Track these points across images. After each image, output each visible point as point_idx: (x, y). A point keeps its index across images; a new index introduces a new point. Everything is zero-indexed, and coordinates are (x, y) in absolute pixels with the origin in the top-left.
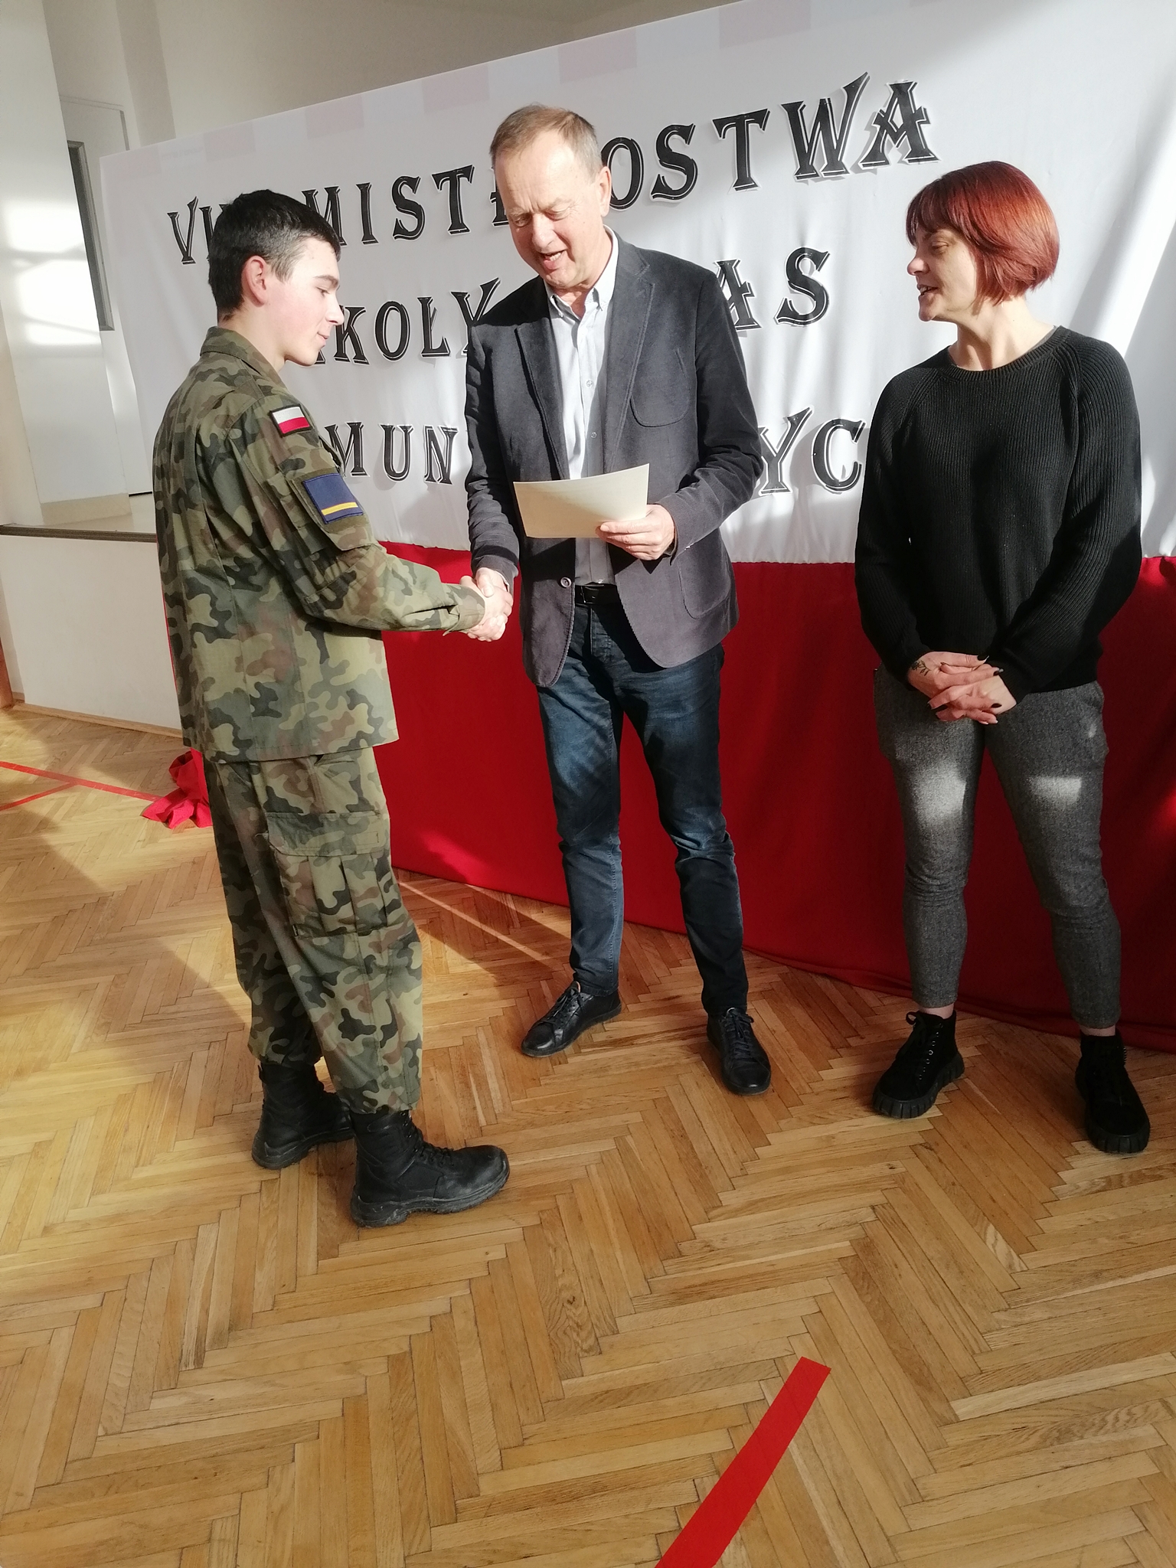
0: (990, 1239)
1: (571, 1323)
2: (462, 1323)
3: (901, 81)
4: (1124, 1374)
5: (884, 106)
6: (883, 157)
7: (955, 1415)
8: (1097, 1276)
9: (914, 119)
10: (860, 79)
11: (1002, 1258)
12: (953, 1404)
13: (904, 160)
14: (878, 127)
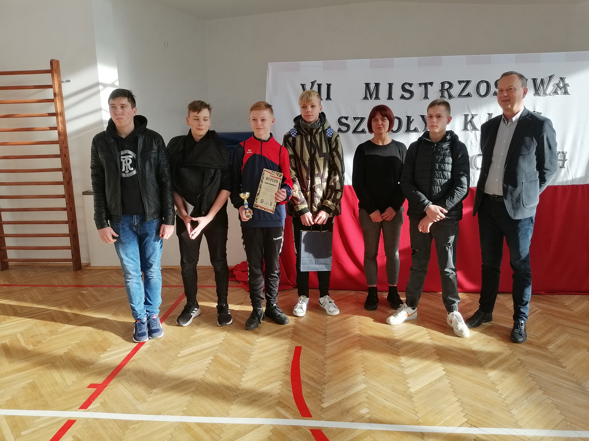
3: (562, 77)
5: (558, 82)
6: (557, 93)
9: (565, 86)
10: (552, 75)
13: (562, 94)
14: (556, 86)
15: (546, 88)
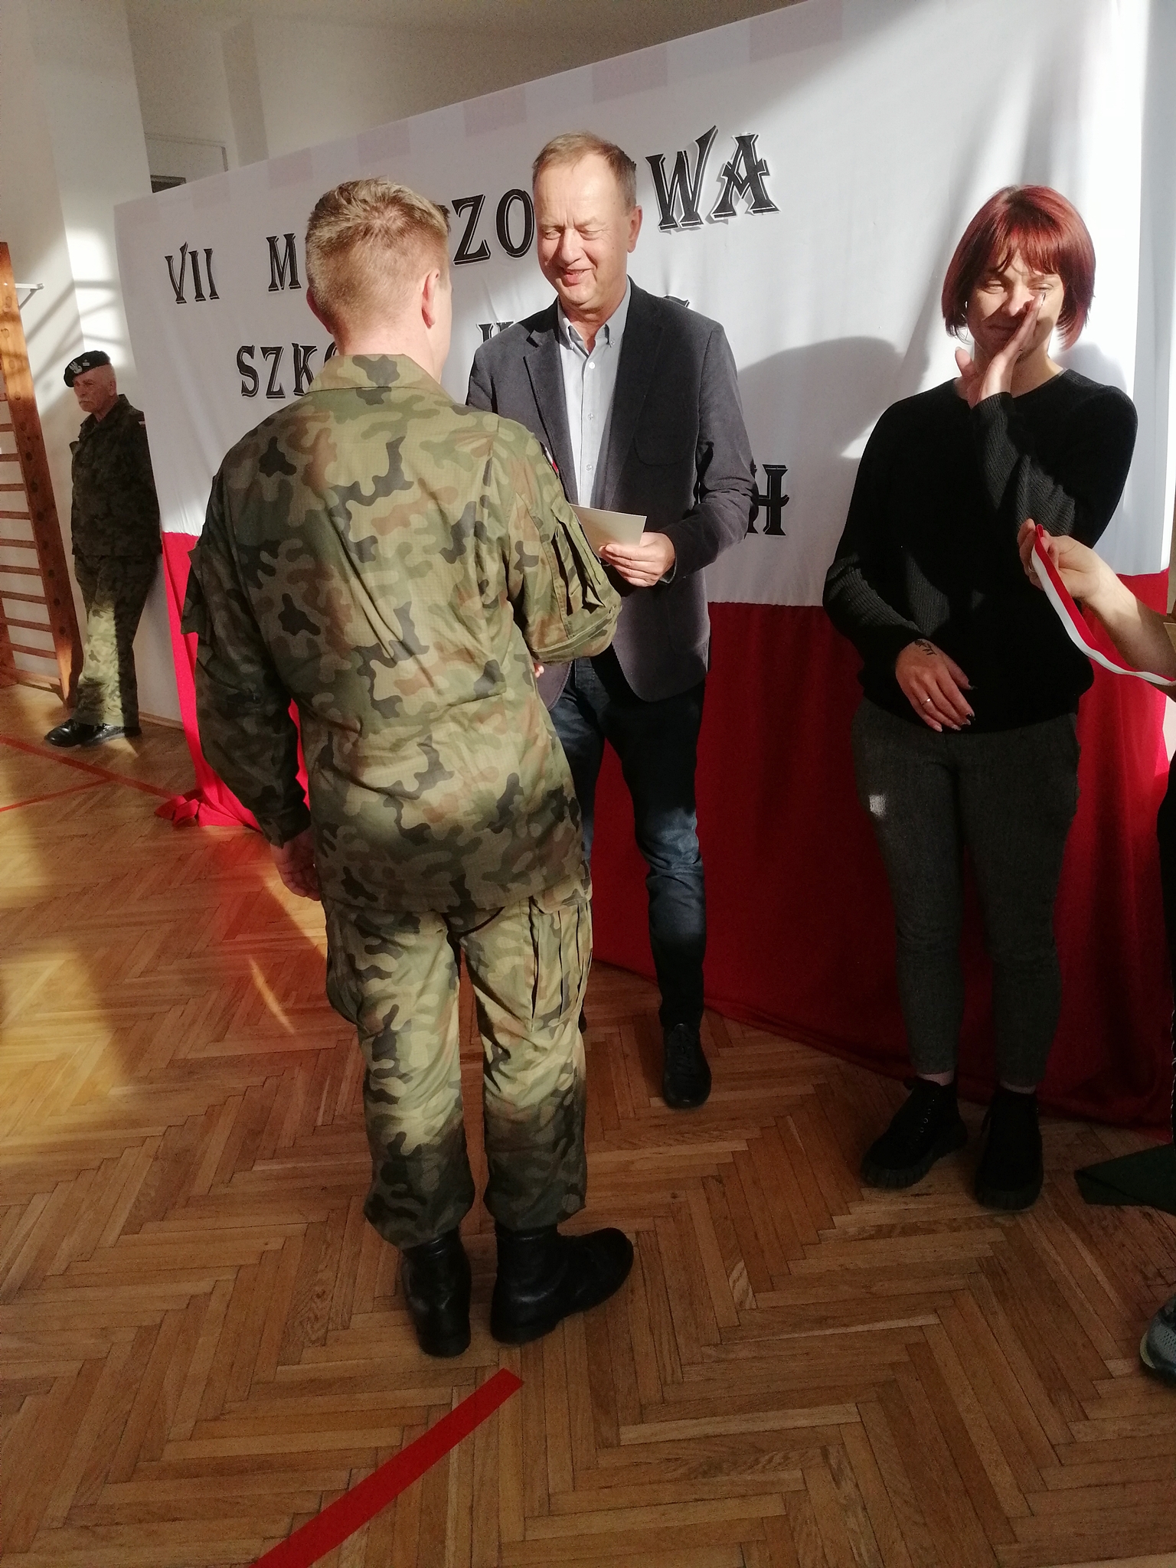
0: (735, 1274)
1: (311, 1315)
2: (216, 1305)
3: (745, 134)
4: (800, 1419)
5: (731, 158)
6: (732, 208)
7: (619, 1441)
8: (822, 1322)
9: (757, 169)
10: (710, 132)
11: (736, 1294)
12: (623, 1429)
13: (749, 210)
14: (726, 179)
15: (694, 194)
